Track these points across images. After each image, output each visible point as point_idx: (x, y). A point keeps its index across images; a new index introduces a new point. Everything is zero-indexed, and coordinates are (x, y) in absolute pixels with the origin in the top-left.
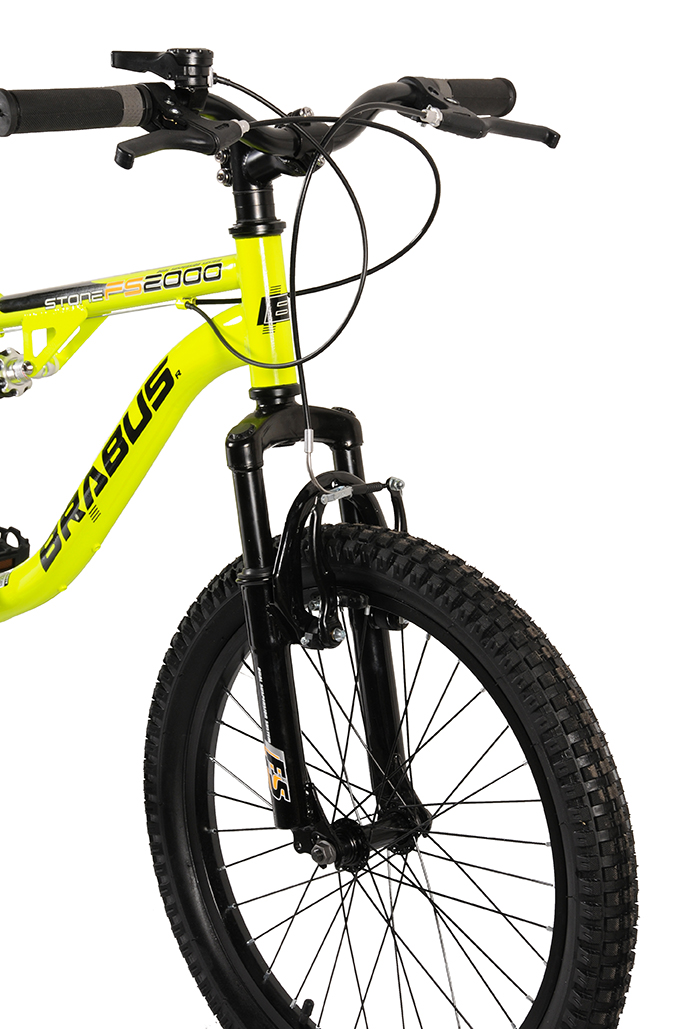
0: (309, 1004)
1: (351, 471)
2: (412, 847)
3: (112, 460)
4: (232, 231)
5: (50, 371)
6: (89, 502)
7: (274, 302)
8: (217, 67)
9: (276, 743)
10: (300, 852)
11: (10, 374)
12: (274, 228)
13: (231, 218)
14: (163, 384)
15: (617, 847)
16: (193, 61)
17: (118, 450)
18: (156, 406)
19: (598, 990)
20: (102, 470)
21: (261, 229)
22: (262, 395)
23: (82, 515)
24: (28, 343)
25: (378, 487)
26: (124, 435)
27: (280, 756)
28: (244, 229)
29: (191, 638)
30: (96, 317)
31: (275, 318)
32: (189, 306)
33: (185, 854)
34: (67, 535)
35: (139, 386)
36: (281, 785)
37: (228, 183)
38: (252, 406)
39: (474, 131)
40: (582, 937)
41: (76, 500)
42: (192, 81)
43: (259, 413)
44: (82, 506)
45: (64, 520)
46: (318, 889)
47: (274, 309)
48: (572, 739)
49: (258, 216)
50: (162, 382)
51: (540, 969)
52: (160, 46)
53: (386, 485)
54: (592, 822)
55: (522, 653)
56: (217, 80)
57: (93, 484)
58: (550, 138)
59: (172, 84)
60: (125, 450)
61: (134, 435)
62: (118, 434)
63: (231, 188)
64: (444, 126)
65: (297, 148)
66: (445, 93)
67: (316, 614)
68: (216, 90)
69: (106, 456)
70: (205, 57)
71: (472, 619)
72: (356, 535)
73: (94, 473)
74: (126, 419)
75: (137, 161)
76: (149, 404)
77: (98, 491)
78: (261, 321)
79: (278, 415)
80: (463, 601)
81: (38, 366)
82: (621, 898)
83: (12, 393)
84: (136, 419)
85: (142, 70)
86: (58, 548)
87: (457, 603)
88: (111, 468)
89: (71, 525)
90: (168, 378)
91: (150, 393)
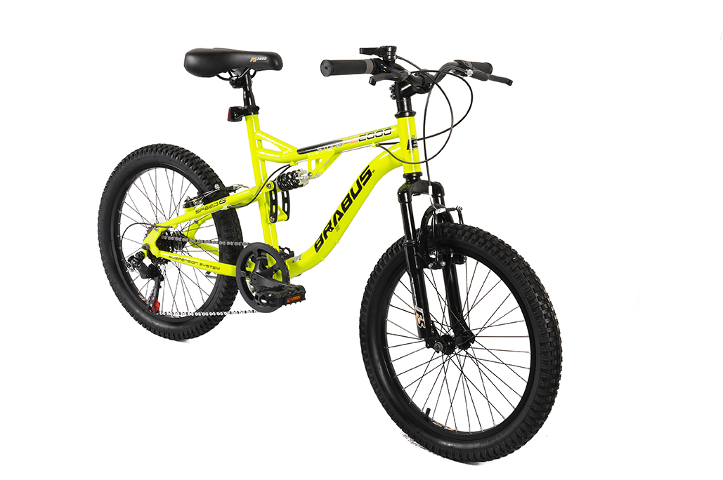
0: (428, 410)
1: (440, 203)
2: (469, 346)
3: (346, 206)
4: (396, 116)
5: (318, 176)
6: (336, 223)
7: (413, 141)
8: (398, 53)
9: (419, 306)
10: (428, 348)
11: (302, 178)
12: (412, 114)
13: (395, 111)
14: (368, 175)
15: (555, 334)
16: (390, 50)
17: (348, 203)
18: (364, 184)
19: (549, 388)
20: (342, 211)
21: (407, 114)
22: (408, 176)
23: (332, 229)
24: (310, 165)
25: (453, 209)
26: (351, 196)
27: (421, 311)
28: (401, 114)
29: (376, 278)
30: (338, 153)
31: (413, 147)
32: (377, 146)
33: (376, 357)
34: (326, 237)
35: (357, 177)
36: (422, 322)
37: (394, 98)
38: (404, 181)
39: (484, 79)
40: (543, 368)
41: (330, 223)
42: (389, 57)
43: (407, 183)
44: (333, 226)
45: (325, 232)
46: (433, 364)
47: (413, 143)
48: (537, 295)
49: (406, 109)
50: (367, 175)
51: (524, 385)
52: (378, 45)
53: (456, 209)
54: (546, 325)
55: (516, 264)
56: (397, 57)
57: (337, 216)
58: (509, 82)
59: (382, 59)
60: (351, 202)
61: (355, 196)
62: (348, 196)
63: (395, 100)
64: (473, 76)
65: (423, 83)
66: (470, 66)
67: (433, 256)
68: (398, 62)
69: (343, 205)
70: (394, 49)
71: (496, 253)
72: (448, 227)
73: (338, 212)
74: (352, 190)
75: (377, 83)
76: (361, 183)
77: (339, 219)
78: (408, 148)
79: (415, 183)
80: (492, 247)
81: (314, 174)
82: (557, 353)
83: (302, 186)
84: (356, 190)
85: (371, 55)
86: (322, 243)
87: (490, 248)
88: (345, 210)
89: (328, 233)
90: (369, 173)
91: (362, 179)
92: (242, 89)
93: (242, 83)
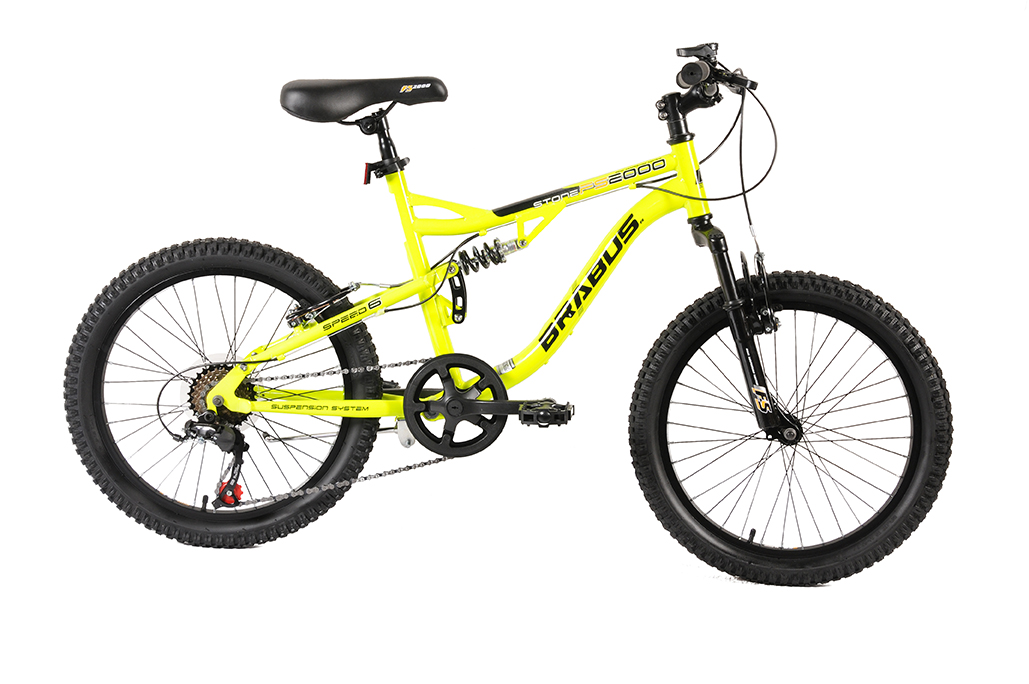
3: (596, 277)
4: (669, 142)
6: (579, 304)
10: (770, 440)
12: (692, 137)
17: (600, 271)
18: (625, 242)
20: (590, 285)
21: (687, 138)
23: (573, 313)
26: (605, 262)
27: (764, 391)
28: (677, 139)
32: (639, 187)
34: (562, 327)
35: (614, 233)
36: (767, 405)
37: (664, 119)
41: (568, 306)
44: (574, 308)
45: (561, 320)
57: (582, 294)
60: (604, 270)
61: (610, 260)
62: (600, 263)
73: (583, 287)
74: (607, 254)
76: (622, 241)
77: (585, 298)
84: (612, 251)
86: (556, 336)
88: (595, 282)
89: (566, 321)
90: (635, 225)
91: (622, 234)
92: (375, 136)
93: (375, 126)
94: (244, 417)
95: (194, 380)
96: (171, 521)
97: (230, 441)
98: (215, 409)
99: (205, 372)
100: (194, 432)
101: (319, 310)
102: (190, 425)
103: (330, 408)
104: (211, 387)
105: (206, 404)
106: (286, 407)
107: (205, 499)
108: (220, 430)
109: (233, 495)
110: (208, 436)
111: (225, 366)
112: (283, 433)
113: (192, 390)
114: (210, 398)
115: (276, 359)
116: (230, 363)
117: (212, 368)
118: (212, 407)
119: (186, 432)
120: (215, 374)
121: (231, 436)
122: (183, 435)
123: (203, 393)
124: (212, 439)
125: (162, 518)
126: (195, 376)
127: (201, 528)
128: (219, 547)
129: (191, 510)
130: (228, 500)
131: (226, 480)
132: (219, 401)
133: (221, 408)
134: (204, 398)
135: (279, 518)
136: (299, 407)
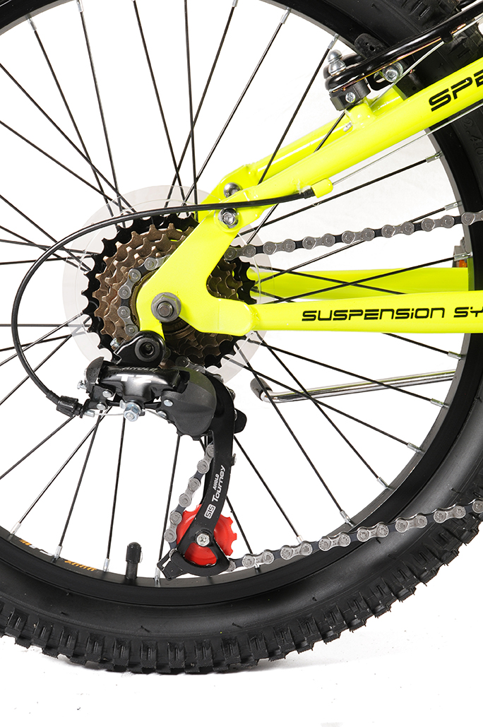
94: (226, 345)
95: (97, 258)
96: (55, 614)
97: (200, 410)
98: (158, 329)
99: (123, 235)
100: (112, 389)
101: (407, 62)
102: (100, 373)
103: (450, 312)
104: (146, 274)
105: (135, 318)
106: (340, 315)
107: (134, 553)
108: (179, 382)
109: (212, 544)
110: (147, 399)
111: (173, 218)
112: (313, 379)
113: (94, 285)
114: (145, 301)
115: (310, 193)
116: (185, 208)
117: (140, 225)
118: (150, 322)
119: (91, 391)
120: (151, 240)
121: (204, 395)
122: (83, 397)
123: (124, 290)
124: (159, 407)
125: (31, 605)
126: (99, 249)
127: (131, 628)
128: (175, 671)
129: (100, 580)
130: (198, 556)
131: (192, 507)
132: (168, 309)
133: (175, 325)
134: (130, 303)
135: (321, 593)
136: (372, 314)
